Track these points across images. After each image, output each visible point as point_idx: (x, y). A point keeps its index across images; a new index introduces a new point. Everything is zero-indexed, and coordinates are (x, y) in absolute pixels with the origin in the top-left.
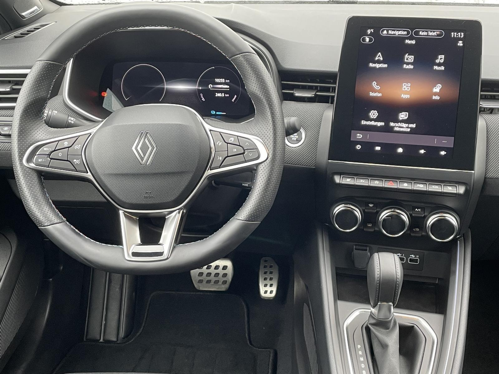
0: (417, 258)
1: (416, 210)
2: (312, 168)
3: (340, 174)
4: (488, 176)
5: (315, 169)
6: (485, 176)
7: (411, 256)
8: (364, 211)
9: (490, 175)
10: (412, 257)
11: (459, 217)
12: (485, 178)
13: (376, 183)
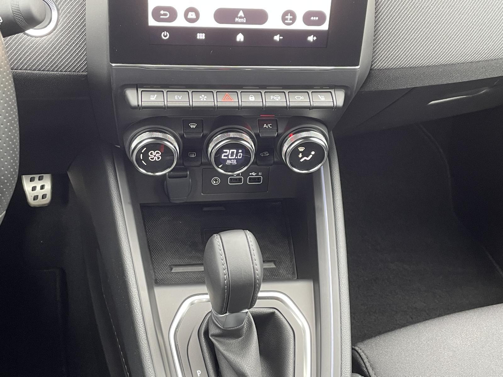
0: (260, 175)
1: (265, 126)
2: (82, 76)
3: (136, 86)
4: (376, 66)
5: (86, 75)
6: (371, 66)
7: (250, 174)
8: (182, 136)
9: (378, 65)
10: (252, 175)
11: (328, 129)
12: (371, 69)
13: (202, 99)
